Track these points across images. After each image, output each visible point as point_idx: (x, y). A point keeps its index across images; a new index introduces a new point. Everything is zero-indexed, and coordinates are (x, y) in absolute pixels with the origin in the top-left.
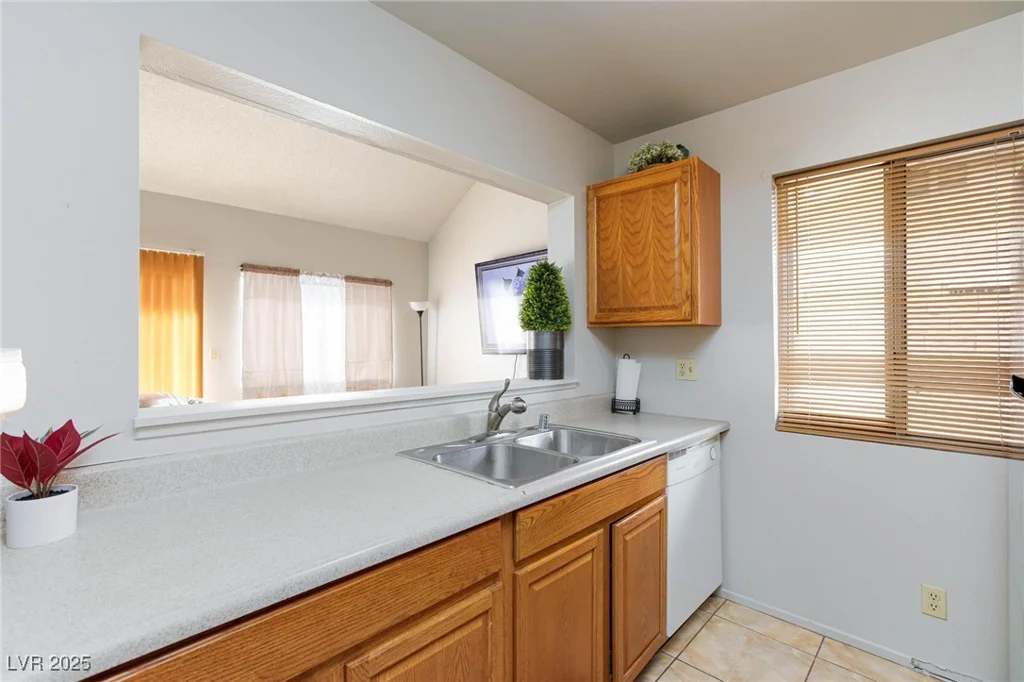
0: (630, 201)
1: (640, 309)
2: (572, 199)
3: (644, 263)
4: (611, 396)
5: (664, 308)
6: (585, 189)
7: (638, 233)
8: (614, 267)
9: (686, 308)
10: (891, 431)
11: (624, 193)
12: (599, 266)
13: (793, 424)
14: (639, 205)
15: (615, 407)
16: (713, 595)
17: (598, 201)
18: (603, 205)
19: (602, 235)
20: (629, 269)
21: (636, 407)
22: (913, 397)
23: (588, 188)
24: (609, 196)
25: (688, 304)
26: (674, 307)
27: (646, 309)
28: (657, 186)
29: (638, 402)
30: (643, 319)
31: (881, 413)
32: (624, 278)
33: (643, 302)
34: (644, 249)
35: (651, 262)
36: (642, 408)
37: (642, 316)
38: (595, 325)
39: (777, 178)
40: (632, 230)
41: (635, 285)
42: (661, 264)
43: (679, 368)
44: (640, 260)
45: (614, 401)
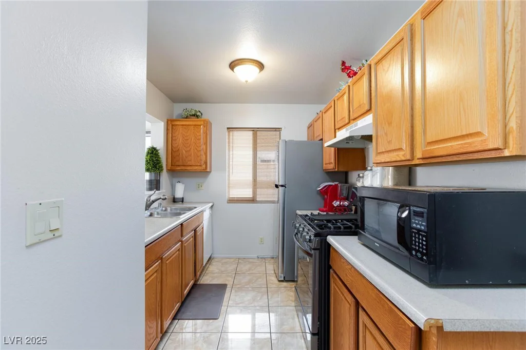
0: (185, 128)
1: (188, 166)
2: (163, 123)
3: (190, 150)
4: (173, 197)
5: (197, 166)
6: (166, 121)
7: (188, 140)
8: (179, 150)
9: (204, 166)
10: (253, 200)
11: (183, 125)
12: (172, 149)
13: (232, 201)
14: (188, 130)
15: (175, 200)
16: (210, 258)
17: (172, 125)
18: (174, 127)
19: (174, 138)
20: (184, 152)
21: (182, 200)
22: (258, 191)
23: (168, 120)
24: (177, 125)
25: (205, 165)
26: (200, 166)
27: (190, 166)
28: (195, 125)
29: (183, 198)
30: (189, 169)
31: (251, 196)
32: (182, 154)
33: (189, 163)
34: (190, 145)
35: (192, 150)
36: (184, 201)
37: (189, 168)
38: (169, 171)
39: (228, 128)
40: (185, 138)
41: (186, 157)
42: (196, 151)
43: (197, 186)
44: (188, 149)
45: (174, 198)
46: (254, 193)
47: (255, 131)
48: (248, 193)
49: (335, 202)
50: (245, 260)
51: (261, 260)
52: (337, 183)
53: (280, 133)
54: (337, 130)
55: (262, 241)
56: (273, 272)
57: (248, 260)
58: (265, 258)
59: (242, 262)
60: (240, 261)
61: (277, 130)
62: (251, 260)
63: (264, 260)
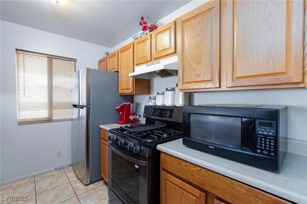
10: (49, 120)
13: (23, 122)
22: (54, 111)
31: (47, 116)
39: (17, 50)
46: (51, 113)
47: (51, 58)
48: (44, 114)
49: (131, 116)
50: (42, 176)
51: (59, 170)
52: (129, 103)
53: (75, 63)
54: (135, 66)
55: (59, 154)
56: (76, 179)
57: (46, 174)
58: (63, 168)
59: (39, 178)
60: (36, 178)
61: (73, 60)
62: (48, 174)
63: (62, 170)
